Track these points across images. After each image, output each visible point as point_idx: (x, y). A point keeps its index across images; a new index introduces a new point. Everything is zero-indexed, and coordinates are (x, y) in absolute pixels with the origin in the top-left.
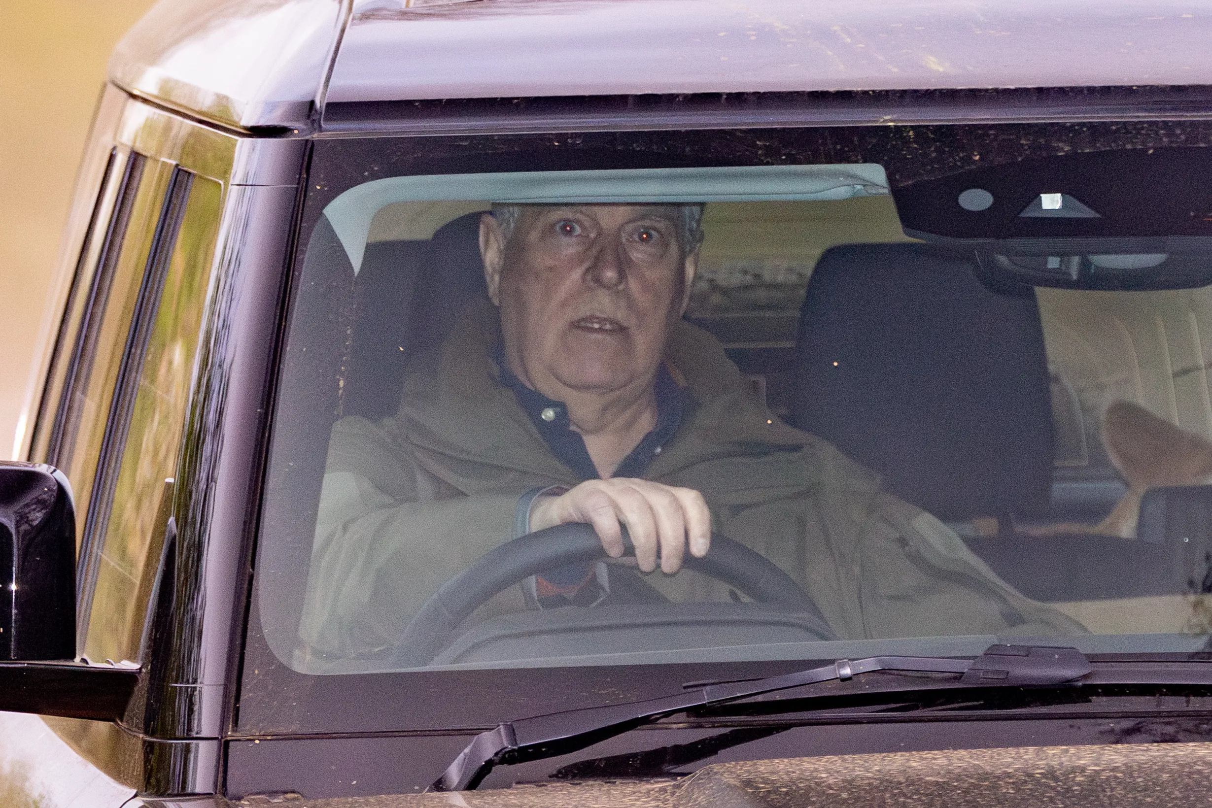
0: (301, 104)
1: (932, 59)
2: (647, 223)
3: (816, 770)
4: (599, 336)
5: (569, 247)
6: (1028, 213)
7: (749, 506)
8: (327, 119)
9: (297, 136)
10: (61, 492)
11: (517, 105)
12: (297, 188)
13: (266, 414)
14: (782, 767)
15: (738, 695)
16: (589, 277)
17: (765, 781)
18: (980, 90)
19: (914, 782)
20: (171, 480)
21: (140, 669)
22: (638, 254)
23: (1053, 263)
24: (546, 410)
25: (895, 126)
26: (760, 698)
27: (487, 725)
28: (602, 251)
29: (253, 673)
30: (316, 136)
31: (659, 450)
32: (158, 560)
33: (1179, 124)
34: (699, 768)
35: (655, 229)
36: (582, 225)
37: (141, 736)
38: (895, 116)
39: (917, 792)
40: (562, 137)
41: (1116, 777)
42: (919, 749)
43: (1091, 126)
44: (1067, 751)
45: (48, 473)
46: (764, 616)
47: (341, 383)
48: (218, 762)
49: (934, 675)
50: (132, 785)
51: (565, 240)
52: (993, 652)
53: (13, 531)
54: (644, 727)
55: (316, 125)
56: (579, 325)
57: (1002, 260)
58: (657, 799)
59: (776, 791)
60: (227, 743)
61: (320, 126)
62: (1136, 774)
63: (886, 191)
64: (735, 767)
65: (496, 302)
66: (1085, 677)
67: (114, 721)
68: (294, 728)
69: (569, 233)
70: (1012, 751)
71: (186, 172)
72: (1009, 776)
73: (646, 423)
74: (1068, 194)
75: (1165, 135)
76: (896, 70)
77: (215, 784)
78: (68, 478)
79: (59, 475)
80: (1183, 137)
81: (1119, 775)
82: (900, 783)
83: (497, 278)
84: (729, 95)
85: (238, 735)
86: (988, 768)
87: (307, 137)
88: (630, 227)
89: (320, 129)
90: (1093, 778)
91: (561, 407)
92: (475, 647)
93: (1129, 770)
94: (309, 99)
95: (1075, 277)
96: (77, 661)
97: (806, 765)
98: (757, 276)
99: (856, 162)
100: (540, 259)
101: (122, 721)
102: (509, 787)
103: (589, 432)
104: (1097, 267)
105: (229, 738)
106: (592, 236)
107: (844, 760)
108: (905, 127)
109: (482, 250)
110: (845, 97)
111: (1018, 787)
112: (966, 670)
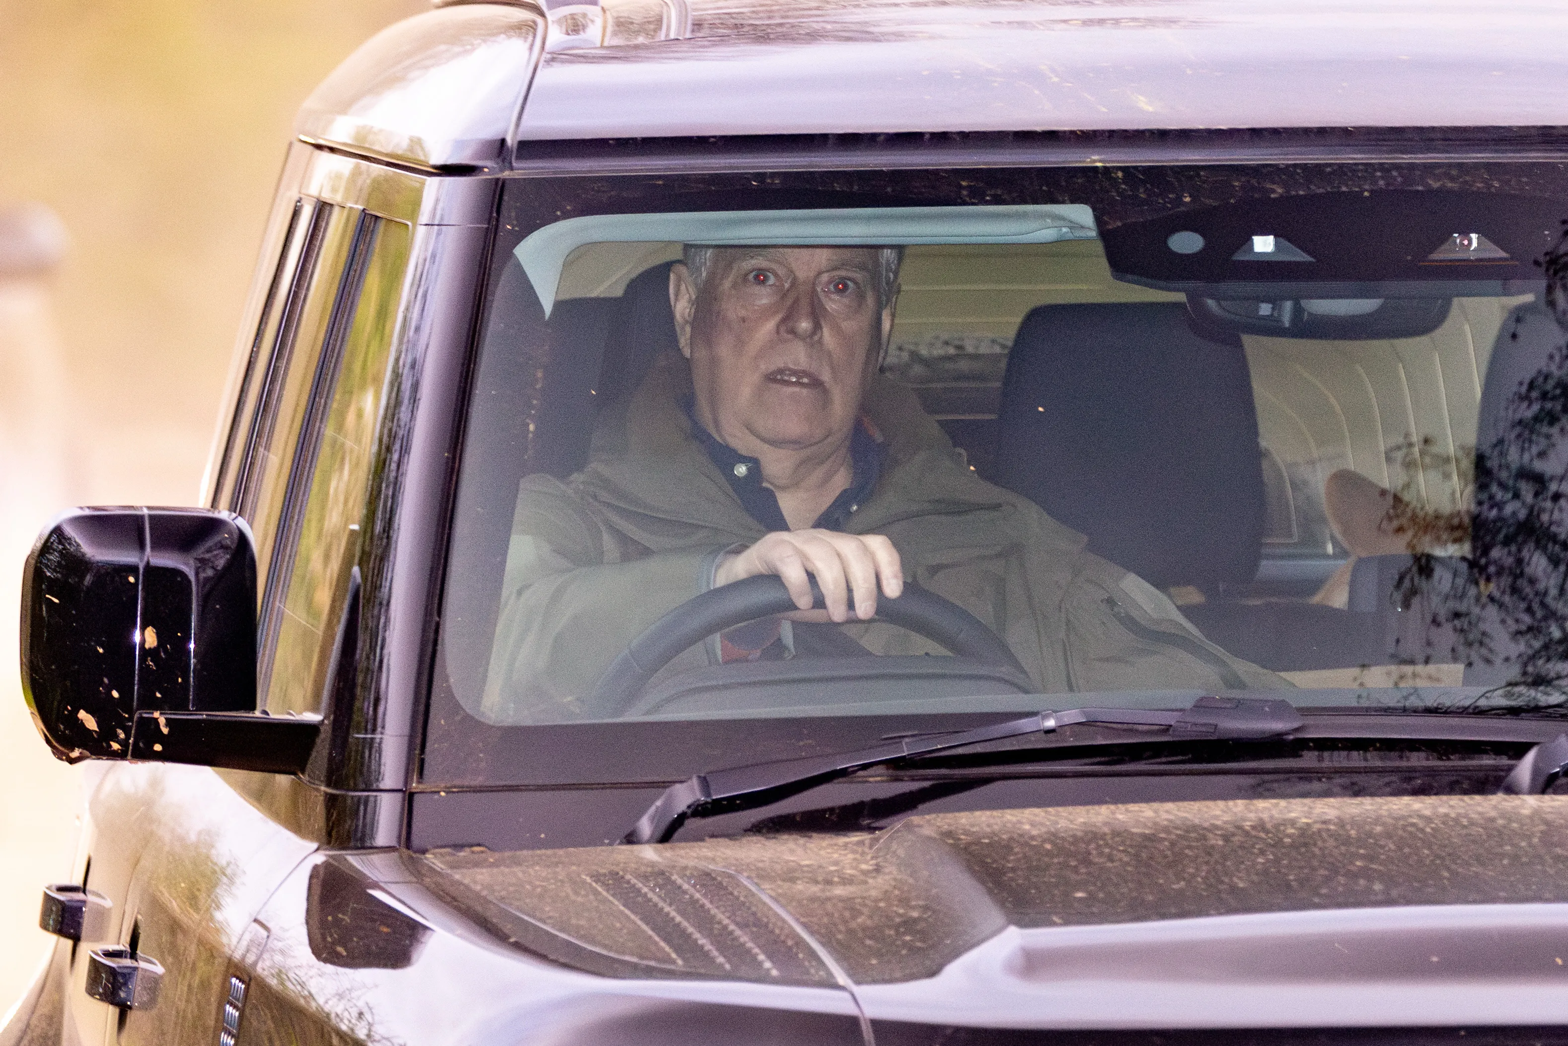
0: (489, 143)
1: (1141, 98)
2: (843, 273)
3: (1020, 822)
4: (797, 389)
5: (763, 297)
6: (1239, 256)
7: (947, 566)
8: (519, 157)
9: (486, 175)
10: (243, 540)
11: (714, 143)
12: (487, 229)
13: (454, 458)
14: (984, 819)
15: (939, 747)
16: (783, 329)
17: (966, 833)
18: (1191, 131)
19: (1119, 833)
20: (356, 527)
21: (323, 721)
22: (834, 304)
23: (1265, 309)
24: (738, 465)
25: (1105, 167)
26: (960, 751)
27: (678, 778)
28: (796, 301)
29: (438, 721)
30: (507, 174)
31: (855, 508)
32: (342, 609)
33: (1397, 167)
34: (898, 823)
35: (850, 279)
36: (776, 275)
37: (323, 788)
38: (1103, 157)
39: (1123, 843)
40: (760, 177)
41: (1329, 830)
42: (1125, 802)
43: (1304, 167)
44: (1277, 805)
45: (229, 520)
46: (966, 670)
47: (532, 427)
48: (402, 813)
49: (1140, 728)
50: (312, 840)
51: (757, 289)
52: (1201, 706)
53: (192, 578)
54: (841, 780)
55: (507, 164)
56: (774, 378)
57: (1211, 303)
58: (854, 852)
59: (978, 843)
60: (411, 795)
61: (511, 163)
62: (1348, 827)
63: (1093, 234)
64: (935, 819)
65: (687, 353)
66: (1297, 730)
67: (295, 774)
68: (479, 781)
69: (763, 282)
70: (1221, 804)
71: (372, 215)
72: (1217, 827)
73: (841, 481)
74: (1281, 236)
75: (1382, 178)
76: (1104, 110)
77: (399, 837)
78: (251, 526)
79: (242, 523)
80: (1399, 179)
81: (1332, 827)
82: (1105, 834)
83: (688, 329)
84: (933, 135)
85: (421, 787)
86: (1197, 821)
87: (499, 176)
88: (825, 277)
89: (512, 168)
90: (1304, 831)
91: (754, 464)
92: (669, 700)
93: (1341, 823)
94: (500, 137)
95: (1287, 324)
96: (257, 713)
97: (1009, 817)
98: (959, 347)
99: (1063, 202)
100: (732, 309)
101: (303, 773)
102: (702, 840)
103: (783, 488)
104: (1310, 314)
105: (414, 790)
106: (787, 285)
107: (1046, 812)
108: (1114, 167)
109: (672, 303)
110: (1051, 138)
111: (1226, 838)
112: (1173, 723)
